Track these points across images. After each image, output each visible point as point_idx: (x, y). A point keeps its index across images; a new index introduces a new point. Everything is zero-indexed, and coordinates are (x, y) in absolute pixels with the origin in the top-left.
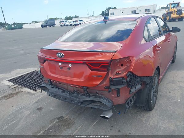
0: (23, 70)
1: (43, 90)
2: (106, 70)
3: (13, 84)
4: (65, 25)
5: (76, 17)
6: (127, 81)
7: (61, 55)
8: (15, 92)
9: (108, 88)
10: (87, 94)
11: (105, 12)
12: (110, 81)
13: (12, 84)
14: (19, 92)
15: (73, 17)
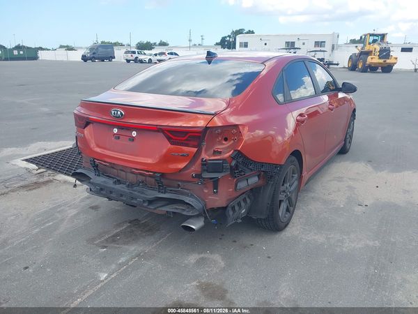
0: (52, 143)
1: (79, 180)
2: (196, 143)
3: (37, 168)
4: (136, 60)
5: (163, 44)
6: (231, 167)
7: (119, 113)
8: (41, 180)
9: (199, 176)
10: (161, 187)
11: (228, 38)
12: (202, 165)
13: (34, 166)
14: (50, 181)
15: (155, 44)
